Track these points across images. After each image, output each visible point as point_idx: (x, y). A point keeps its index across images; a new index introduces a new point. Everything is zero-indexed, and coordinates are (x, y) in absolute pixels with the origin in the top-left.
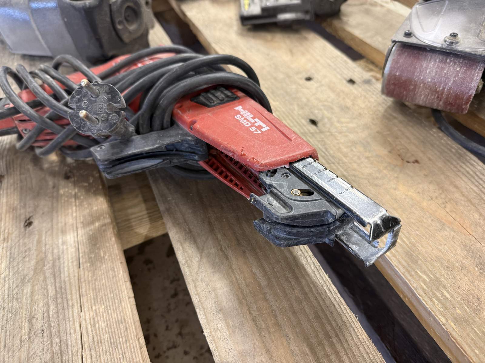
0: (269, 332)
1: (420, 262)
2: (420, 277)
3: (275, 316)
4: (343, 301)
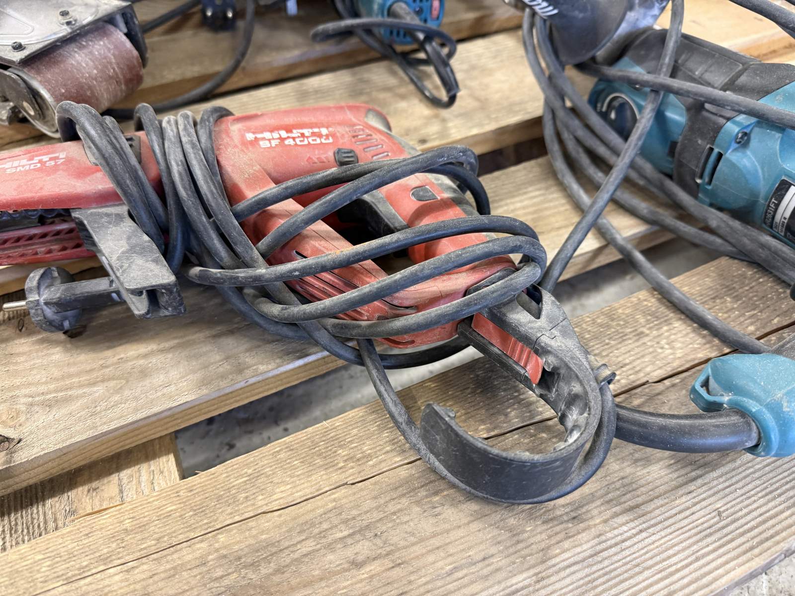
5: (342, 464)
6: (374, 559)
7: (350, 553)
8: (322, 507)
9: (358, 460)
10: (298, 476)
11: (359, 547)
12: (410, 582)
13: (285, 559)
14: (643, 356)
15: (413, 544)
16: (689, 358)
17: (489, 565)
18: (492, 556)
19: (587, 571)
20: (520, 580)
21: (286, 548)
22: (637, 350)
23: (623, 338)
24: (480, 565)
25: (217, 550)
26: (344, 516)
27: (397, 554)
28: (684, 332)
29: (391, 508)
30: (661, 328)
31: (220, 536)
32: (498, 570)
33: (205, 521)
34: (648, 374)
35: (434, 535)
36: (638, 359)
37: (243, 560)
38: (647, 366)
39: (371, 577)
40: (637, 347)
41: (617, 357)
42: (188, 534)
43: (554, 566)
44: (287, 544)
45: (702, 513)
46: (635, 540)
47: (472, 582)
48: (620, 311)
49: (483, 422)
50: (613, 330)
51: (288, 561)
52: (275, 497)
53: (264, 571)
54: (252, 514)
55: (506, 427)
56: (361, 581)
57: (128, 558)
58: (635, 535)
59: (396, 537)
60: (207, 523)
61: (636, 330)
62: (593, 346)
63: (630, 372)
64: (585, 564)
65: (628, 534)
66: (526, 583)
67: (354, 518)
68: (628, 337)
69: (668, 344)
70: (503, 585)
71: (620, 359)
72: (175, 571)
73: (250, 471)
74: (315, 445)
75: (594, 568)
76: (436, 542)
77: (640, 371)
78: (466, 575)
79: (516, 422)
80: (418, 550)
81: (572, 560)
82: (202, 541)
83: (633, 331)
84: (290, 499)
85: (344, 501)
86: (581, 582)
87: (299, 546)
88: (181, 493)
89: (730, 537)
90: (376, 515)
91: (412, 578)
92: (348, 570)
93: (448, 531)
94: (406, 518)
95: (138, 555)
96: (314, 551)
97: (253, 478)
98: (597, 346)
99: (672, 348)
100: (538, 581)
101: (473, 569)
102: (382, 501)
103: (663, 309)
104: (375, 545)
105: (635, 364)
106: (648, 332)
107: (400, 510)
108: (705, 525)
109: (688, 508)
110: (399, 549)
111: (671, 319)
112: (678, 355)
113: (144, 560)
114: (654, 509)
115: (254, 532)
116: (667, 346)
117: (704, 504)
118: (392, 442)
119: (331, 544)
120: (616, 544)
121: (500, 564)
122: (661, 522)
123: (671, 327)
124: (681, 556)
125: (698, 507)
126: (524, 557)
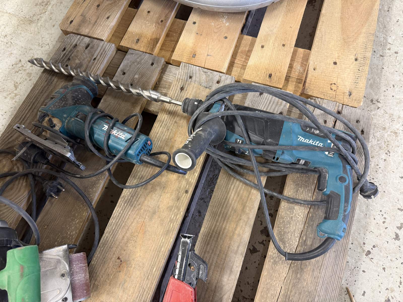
0: (224, 252)
1: (167, 229)
2: (172, 226)
3: (218, 255)
4: (198, 241)
16: (305, 216)
23: (289, 222)
28: (299, 209)
30: (294, 212)
34: (301, 228)
36: (296, 225)
38: (299, 226)
40: (294, 222)
41: (292, 229)
43: (319, 291)
45: (332, 255)
46: (326, 272)
50: (286, 222)
61: (290, 217)
64: (323, 285)
69: (298, 215)
105: (297, 228)
106: (292, 215)
112: (302, 217)
120: (324, 276)
123: (295, 209)
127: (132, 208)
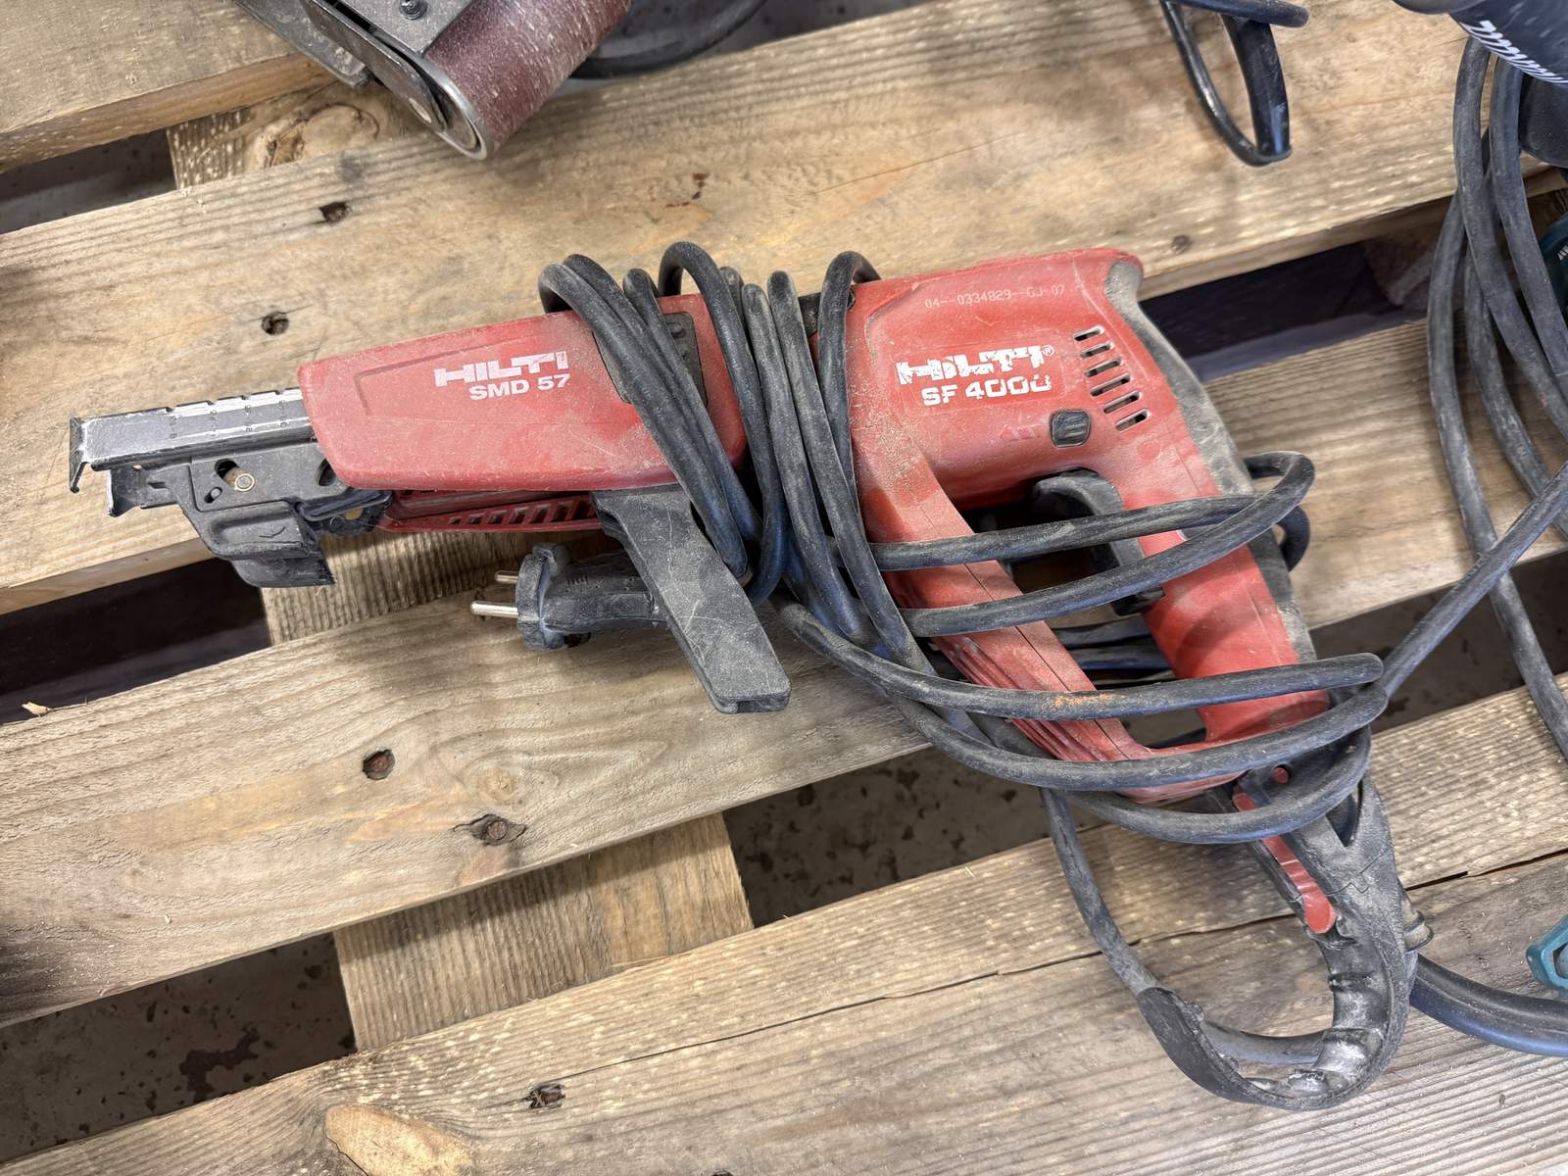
5: (991, 943)
6: (1029, 1088)
7: (998, 1074)
8: (963, 1002)
9: (1015, 940)
10: (929, 950)
11: (1008, 1070)
12: (1072, 1126)
13: (913, 1070)
14: (1472, 827)
15: (1082, 1076)
16: (1543, 841)
17: (1176, 1119)
18: (1183, 1107)
19: (1302, 1147)
20: (1214, 1144)
21: (915, 1055)
22: (1466, 813)
23: (1449, 786)
24: (1165, 1117)
25: (822, 1044)
26: (992, 1023)
27: (1059, 1087)
28: (1552, 791)
29: (1058, 1020)
30: (1517, 777)
31: (824, 1024)
32: (1187, 1127)
33: (804, 999)
34: (1471, 861)
35: (1111, 1069)
36: (1463, 830)
37: (857, 1063)
38: (1472, 846)
39: (1023, 1112)
40: (1469, 807)
41: (1431, 822)
42: (781, 1015)
43: (1261, 1133)
44: (915, 1050)
45: (1478, 1094)
46: (1377, 1116)
47: (1151, 1138)
48: (1461, 732)
49: (1203, 906)
50: (1439, 769)
51: (916, 1073)
52: (898, 977)
53: (885, 1084)
54: (866, 998)
55: (1236, 919)
56: (1010, 1114)
57: (705, 1037)
58: (1378, 1110)
59: (1061, 1064)
60: (807, 1003)
61: (1476, 774)
62: (1399, 795)
63: (1443, 853)
64: (1302, 1137)
65: (1369, 1107)
66: (1220, 1149)
67: (1005, 1027)
68: (1458, 786)
69: (1519, 810)
70: (1190, 1148)
71: (1435, 825)
72: (770, 1064)
73: (861, 930)
74: (953, 904)
75: (1313, 1145)
76: (1112, 1078)
77: (1459, 852)
78: (1145, 1128)
79: (1253, 913)
80: (1087, 1084)
81: (1286, 1130)
82: (801, 1028)
83: (1470, 776)
84: (917, 984)
85: (993, 1000)
86: (1291, 1160)
87: (931, 1056)
88: (768, 950)
89: (1504, 1132)
90: (1036, 1029)
91: (1076, 1121)
92: (994, 1098)
93: (1129, 1066)
94: (1075, 1039)
95: (718, 1035)
96: (949, 1065)
97: (868, 942)
98: (1405, 797)
99: (1523, 818)
100: (1235, 1150)
101: (1156, 1121)
102: (1045, 1009)
103: (1532, 738)
104: (1031, 1069)
105: (1456, 838)
106: (1493, 781)
107: (1069, 1026)
108: (1477, 1111)
109: (1462, 1084)
110: (1061, 1080)
111: (1539, 761)
112: (1529, 833)
113: (727, 1042)
114: (1414, 1079)
115: (870, 1025)
116: (1515, 814)
117: (1486, 1081)
118: (1066, 919)
119: (972, 1060)
120: (1349, 1118)
121: (1192, 1120)
122: (1418, 1097)
123: (1534, 776)
124: (1430, 1147)
125: (1475, 1085)
126: (1224, 1116)
127: (929, 80)
